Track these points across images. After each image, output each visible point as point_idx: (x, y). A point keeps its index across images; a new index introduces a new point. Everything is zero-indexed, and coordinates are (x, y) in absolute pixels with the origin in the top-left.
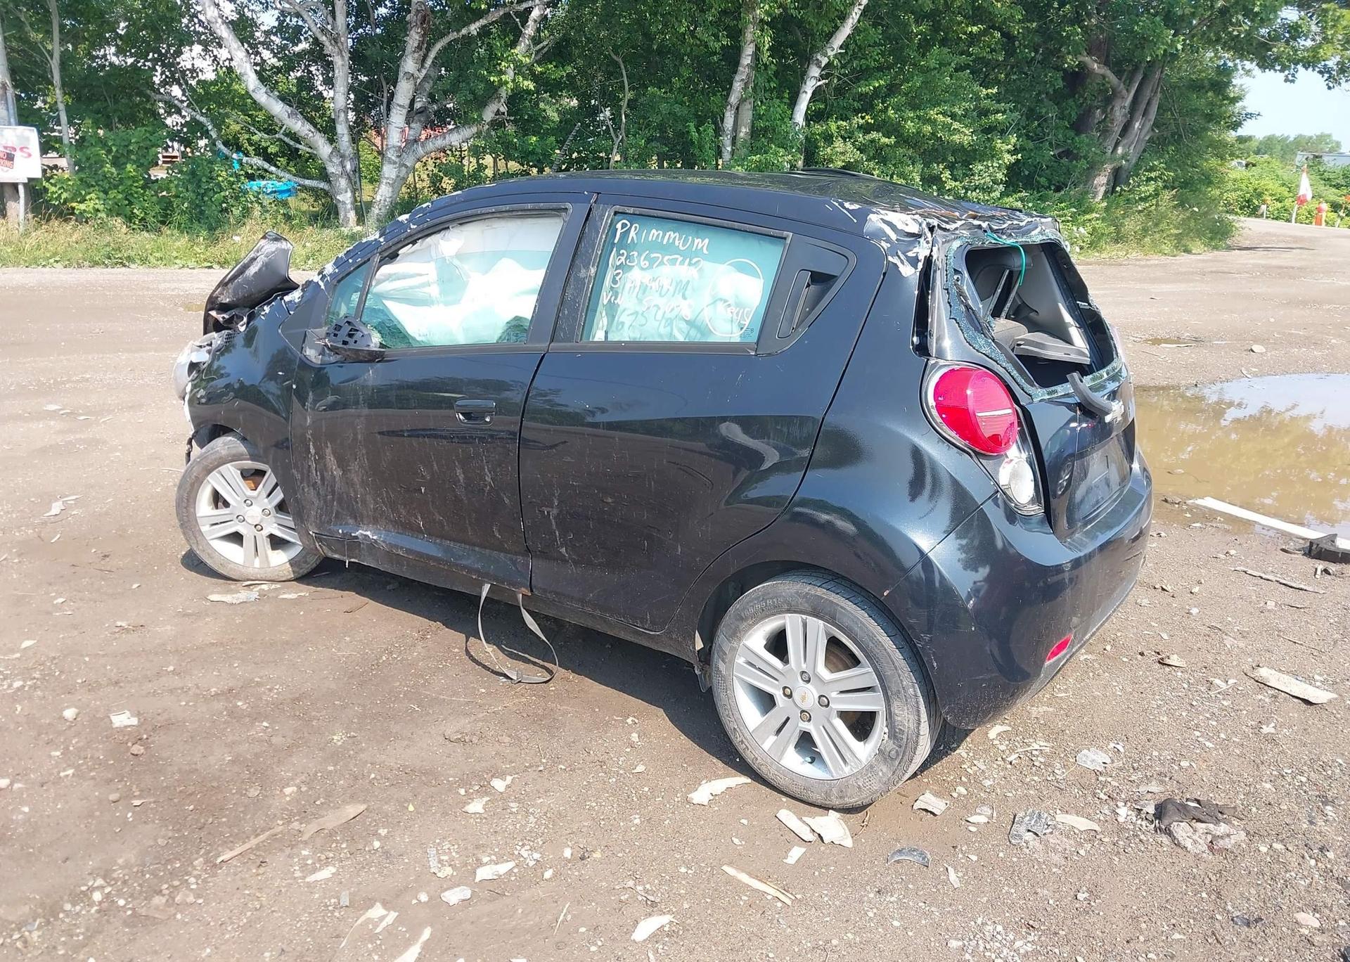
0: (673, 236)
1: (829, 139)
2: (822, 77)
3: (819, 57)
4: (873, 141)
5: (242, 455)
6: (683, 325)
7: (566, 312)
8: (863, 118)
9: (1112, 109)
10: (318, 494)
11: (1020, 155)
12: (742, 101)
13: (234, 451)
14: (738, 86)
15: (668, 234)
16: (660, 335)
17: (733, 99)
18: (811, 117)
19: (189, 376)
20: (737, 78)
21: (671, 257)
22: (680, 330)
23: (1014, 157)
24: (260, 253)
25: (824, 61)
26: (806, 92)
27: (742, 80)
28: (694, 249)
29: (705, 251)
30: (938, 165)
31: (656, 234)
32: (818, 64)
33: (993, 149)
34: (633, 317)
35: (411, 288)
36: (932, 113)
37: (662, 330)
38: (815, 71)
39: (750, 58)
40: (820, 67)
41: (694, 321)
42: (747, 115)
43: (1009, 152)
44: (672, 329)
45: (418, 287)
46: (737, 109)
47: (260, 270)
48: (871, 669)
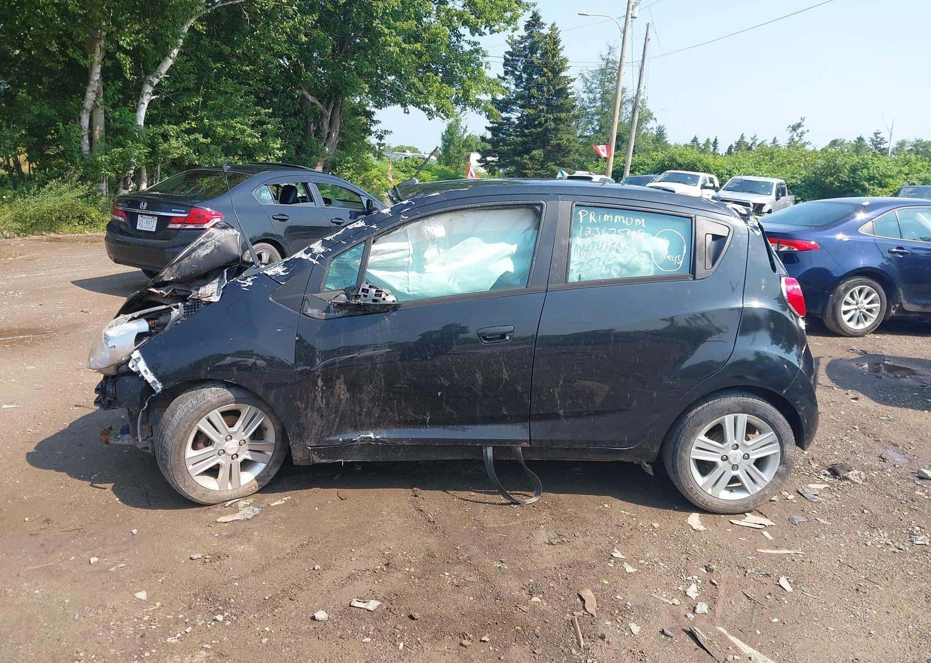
0: (620, 218)
1: (165, 137)
2: (154, 93)
3: (151, 79)
4: (196, 139)
5: (229, 400)
6: (618, 268)
7: (556, 266)
8: (189, 124)
9: (322, 124)
10: (322, 416)
11: (285, 151)
12: (95, 106)
13: (223, 398)
14: (91, 96)
15: (616, 217)
16: (602, 275)
17: (88, 104)
18: (150, 120)
19: (135, 346)
20: (89, 89)
21: (622, 230)
22: (616, 271)
23: (282, 152)
24: (210, 239)
25: (156, 81)
26: (144, 104)
27: (94, 91)
28: (636, 225)
29: (644, 226)
30: (234, 158)
31: (608, 217)
32: (151, 83)
33: (268, 147)
34: (579, 266)
35: (394, 259)
36: (233, 122)
37: (603, 271)
38: (149, 89)
39: (99, 75)
40: (152, 86)
41: (627, 265)
42: (100, 118)
43: (278, 149)
44: (611, 271)
45: (399, 258)
46: (91, 112)
47: (211, 252)
48: (773, 432)
